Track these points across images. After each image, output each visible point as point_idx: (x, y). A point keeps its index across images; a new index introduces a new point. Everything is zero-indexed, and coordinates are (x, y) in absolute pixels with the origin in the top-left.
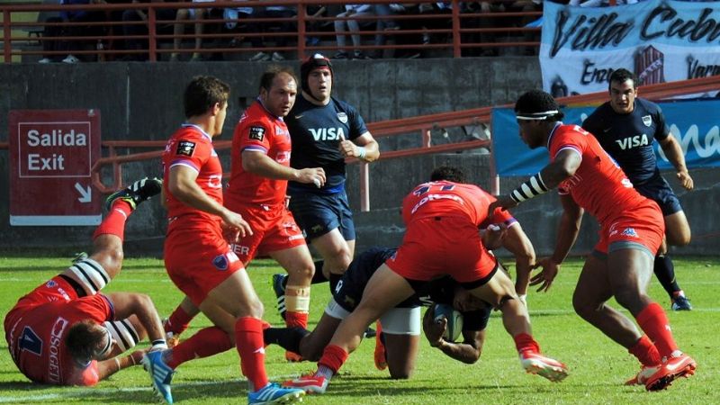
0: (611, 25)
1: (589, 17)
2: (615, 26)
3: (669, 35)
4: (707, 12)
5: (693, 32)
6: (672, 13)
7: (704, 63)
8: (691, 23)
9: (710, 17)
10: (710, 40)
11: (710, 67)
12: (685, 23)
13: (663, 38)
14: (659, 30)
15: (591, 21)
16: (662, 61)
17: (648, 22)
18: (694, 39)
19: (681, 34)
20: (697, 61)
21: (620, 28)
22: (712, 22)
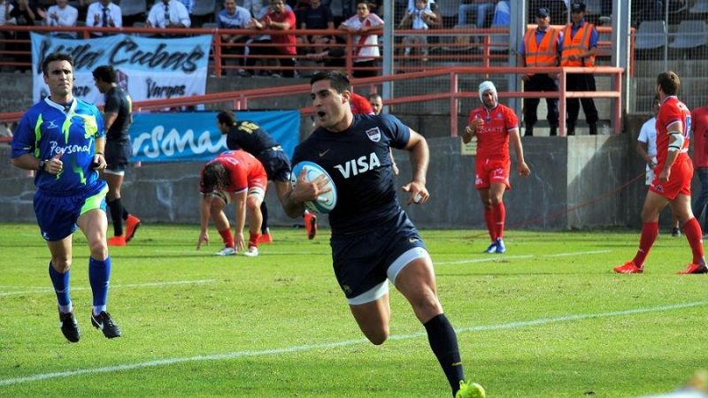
0: (86, 53)
1: (66, 47)
2: (89, 55)
3: (132, 61)
4: (162, 46)
5: (151, 61)
6: (134, 46)
7: (160, 84)
8: (149, 54)
9: (164, 50)
10: (164, 67)
11: (164, 88)
12: (145, 54)
13: (127, 64)
14: (124, 58)
15: (69, 50)
16: (127, 81)
17: (115, 52)
18: (151, 66)
19: (141, 61)
20: (155, 84)
21: (92, 56)
22: (166, 54)
